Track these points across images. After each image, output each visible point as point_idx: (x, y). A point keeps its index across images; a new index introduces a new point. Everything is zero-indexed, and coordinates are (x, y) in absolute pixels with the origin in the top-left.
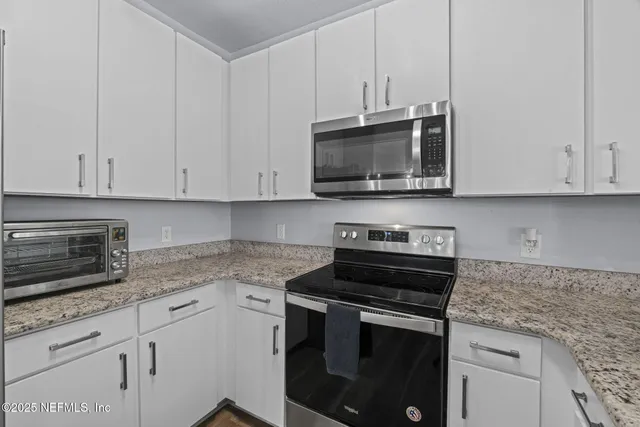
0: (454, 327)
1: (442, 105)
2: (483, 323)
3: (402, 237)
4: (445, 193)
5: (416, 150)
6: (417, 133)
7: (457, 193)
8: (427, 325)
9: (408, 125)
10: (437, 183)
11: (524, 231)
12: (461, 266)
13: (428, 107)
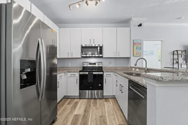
0: (104, 73)
1: (102, 45)
2: (108, 72)
3: (95, 64)
4: (102, 57)
5: (99, 51)
6: (99, 48)
7: (104, 57)
8: (101, 73)
9: (97, 47)
10: (101, 55)
11: (111, 62)
12: (103, 68)
13: (100, 45)
